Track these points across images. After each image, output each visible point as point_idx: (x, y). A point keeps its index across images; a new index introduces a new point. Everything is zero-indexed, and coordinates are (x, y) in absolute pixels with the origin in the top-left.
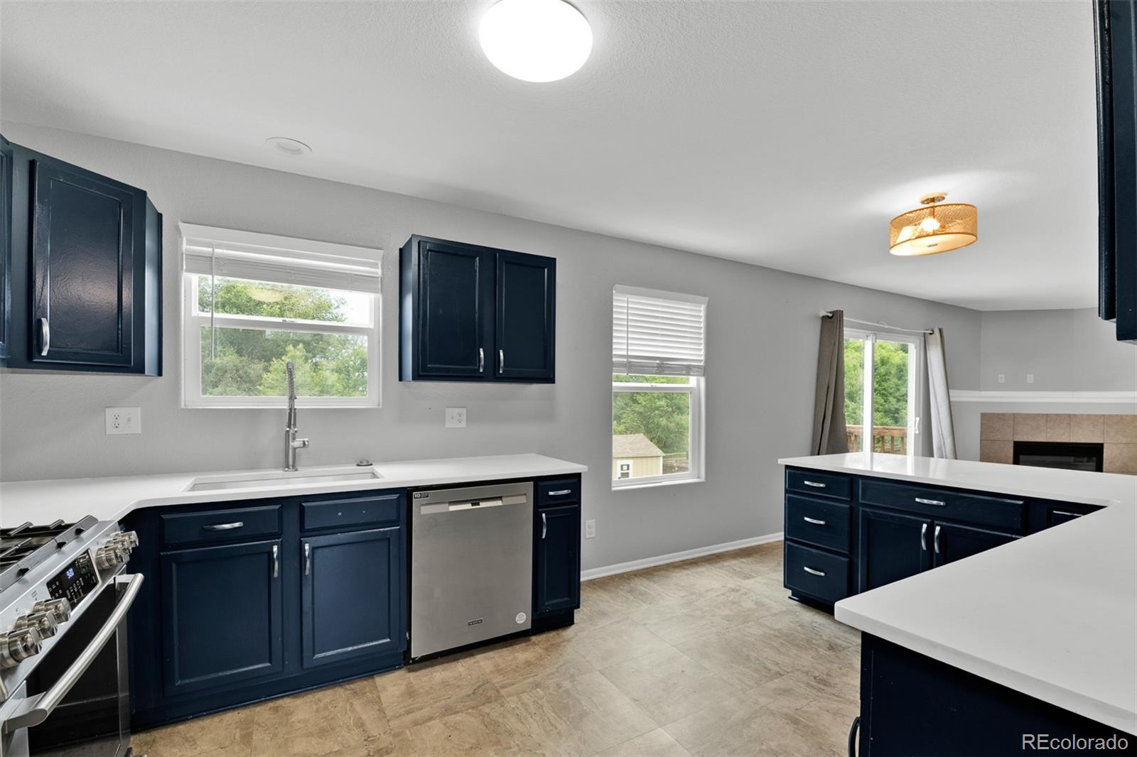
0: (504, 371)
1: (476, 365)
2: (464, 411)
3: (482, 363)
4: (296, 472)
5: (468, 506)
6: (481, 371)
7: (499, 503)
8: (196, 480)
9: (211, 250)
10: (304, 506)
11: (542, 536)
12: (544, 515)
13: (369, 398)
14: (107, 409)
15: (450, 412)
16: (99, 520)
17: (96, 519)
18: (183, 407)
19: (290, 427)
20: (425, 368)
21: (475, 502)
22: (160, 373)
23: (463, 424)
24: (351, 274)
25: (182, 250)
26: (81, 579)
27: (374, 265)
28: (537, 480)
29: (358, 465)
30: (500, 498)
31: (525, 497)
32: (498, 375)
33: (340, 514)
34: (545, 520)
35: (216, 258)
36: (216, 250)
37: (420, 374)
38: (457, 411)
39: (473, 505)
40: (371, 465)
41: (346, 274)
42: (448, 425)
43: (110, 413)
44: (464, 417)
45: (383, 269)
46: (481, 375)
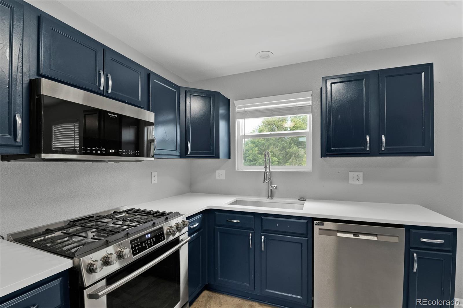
0: (385, 149)
1: (364, 146)
2: (361, 174)
3: (368, 145)
4: (272, 200)
5: (351, 236)
6: (368, 149)
7: (375, 238)
8: (237, 199)
9: (244, 109)
10: (262, 218)
11: (413, 269)
12: (415, 255)
13: (306, 166)
14: (217, 171)
15: (351, 174)
16: (181, 214)
17: (180, 213)
18: (237, 170)
19: (264, 180)
20: (329, 150)
21: (356, 234)
22: (229, 158)
23: (361, 182)
24: (297, 107)
25: (236, 111)
26: (154, 238)
27: (308, 100)
28: (408, 228)
29: (299, 200)
30: (376, 235)
31: (398, 238)
32: (381, 152)
33: (277, 225)
34: (416, 258)
35: (246, 112)
36: (246, 109)
37: (327, 153)
38: (356, 174)
39: (354, 235)
40: (306, 200)
41: (295, 107)
42: (350, 182)
43: (217, 172)
44: (361, 177)
45: (312, 101)
46: (368, 152)
